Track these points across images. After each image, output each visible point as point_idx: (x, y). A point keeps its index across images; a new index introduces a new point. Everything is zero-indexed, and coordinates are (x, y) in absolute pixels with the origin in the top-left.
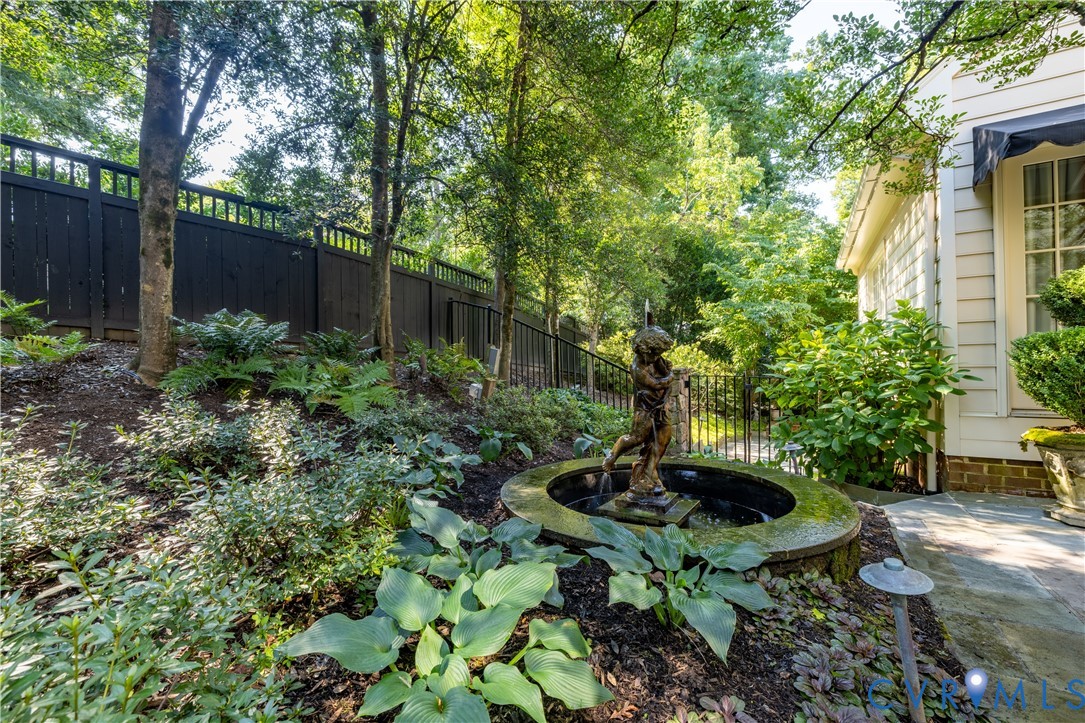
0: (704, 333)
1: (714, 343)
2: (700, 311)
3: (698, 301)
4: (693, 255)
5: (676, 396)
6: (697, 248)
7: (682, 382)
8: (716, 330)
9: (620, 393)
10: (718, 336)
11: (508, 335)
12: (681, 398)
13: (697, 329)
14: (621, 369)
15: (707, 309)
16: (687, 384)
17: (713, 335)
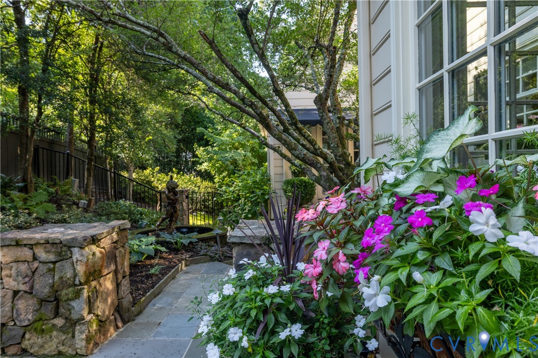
0: (198, 166)
1: (204, 171)
2: (197, 153)
3: (196, 145)
4: (193, 116)
5: (182, 203)
6: (195, 112)
7: (184, 196)
8: (205, 164)
9: (148, 203)
10: (207, 168)
11: (90, 173)
12: (184, 204)
13: (195, 163)
14: (149, 188)
15: (200, 151)
16: (187, 197)
17: (205, 166)
